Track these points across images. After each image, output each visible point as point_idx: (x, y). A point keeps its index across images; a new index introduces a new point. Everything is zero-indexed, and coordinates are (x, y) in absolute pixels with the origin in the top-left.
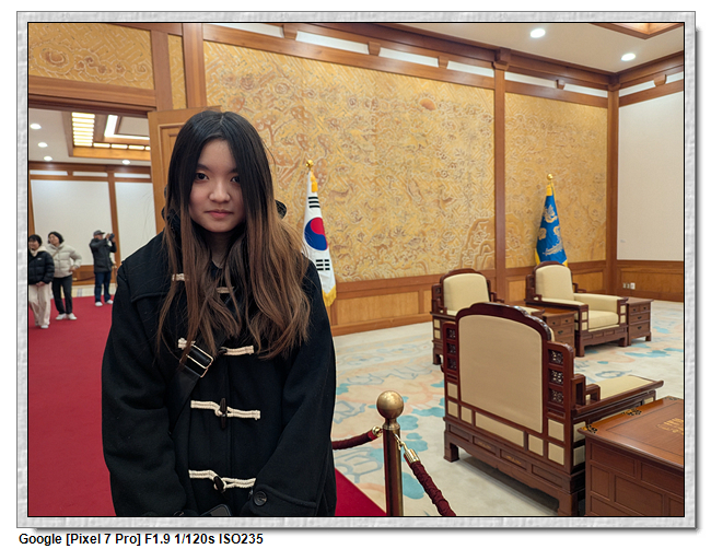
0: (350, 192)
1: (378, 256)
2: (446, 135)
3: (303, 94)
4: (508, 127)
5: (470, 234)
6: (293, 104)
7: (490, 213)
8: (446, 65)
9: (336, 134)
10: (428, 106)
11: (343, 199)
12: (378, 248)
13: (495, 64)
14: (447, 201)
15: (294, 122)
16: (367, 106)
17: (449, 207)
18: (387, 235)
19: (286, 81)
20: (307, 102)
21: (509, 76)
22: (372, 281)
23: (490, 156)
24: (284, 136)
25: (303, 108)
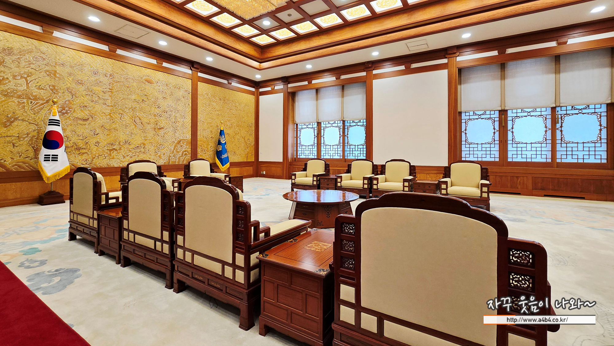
0: (90, 119)
1: (110, 155)
2: (160, 97)
3: (56, 64)
4: (199, 97)
5: (175, 146)
6: (47, 68)
7: (189, 136)
8: (162, 64)
9: (81, 88)
10: (149, 82)
11: (85, 123)
12: (110, 150)
13: (192, 68)
14: (160, 129)
15: (48, 78)
16: (107, 77)
17: (162, 132)
18: (117, 143)
19: (42, 55)
20: (59, 69)
21: (200, 74)
22: (105, 168)
23: (189, 110)
24: (38, 84)
25: (56, 71)
